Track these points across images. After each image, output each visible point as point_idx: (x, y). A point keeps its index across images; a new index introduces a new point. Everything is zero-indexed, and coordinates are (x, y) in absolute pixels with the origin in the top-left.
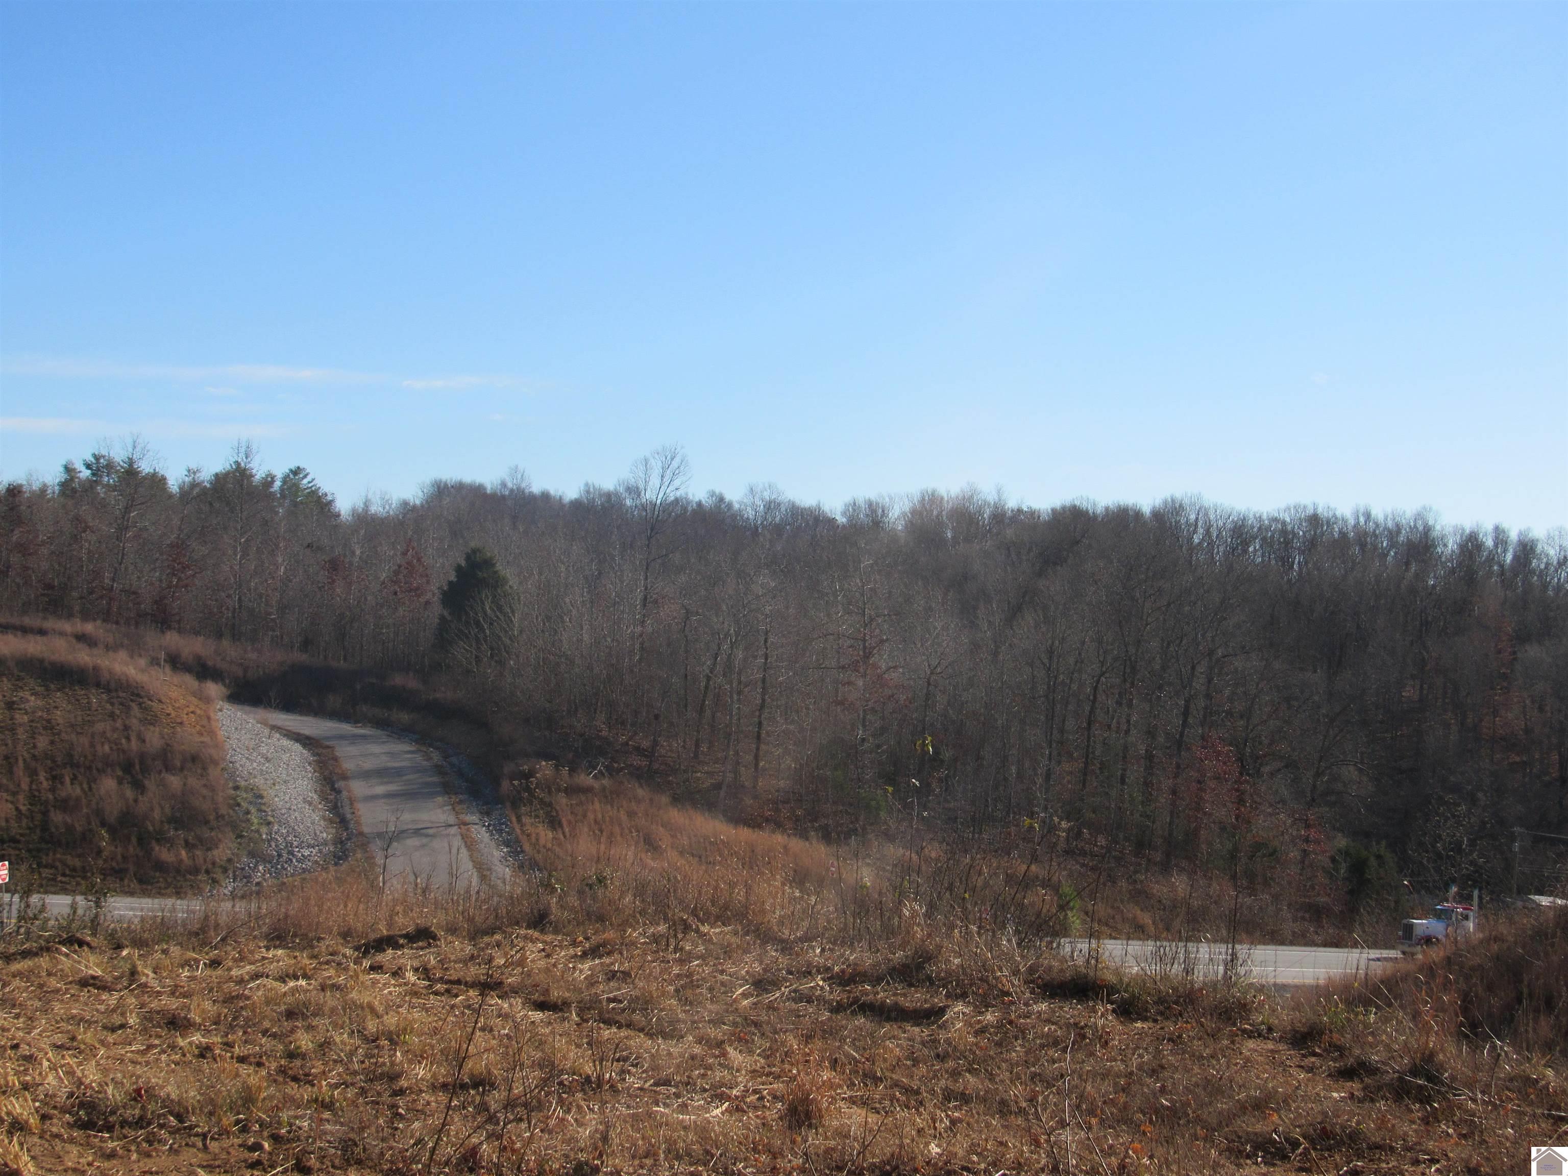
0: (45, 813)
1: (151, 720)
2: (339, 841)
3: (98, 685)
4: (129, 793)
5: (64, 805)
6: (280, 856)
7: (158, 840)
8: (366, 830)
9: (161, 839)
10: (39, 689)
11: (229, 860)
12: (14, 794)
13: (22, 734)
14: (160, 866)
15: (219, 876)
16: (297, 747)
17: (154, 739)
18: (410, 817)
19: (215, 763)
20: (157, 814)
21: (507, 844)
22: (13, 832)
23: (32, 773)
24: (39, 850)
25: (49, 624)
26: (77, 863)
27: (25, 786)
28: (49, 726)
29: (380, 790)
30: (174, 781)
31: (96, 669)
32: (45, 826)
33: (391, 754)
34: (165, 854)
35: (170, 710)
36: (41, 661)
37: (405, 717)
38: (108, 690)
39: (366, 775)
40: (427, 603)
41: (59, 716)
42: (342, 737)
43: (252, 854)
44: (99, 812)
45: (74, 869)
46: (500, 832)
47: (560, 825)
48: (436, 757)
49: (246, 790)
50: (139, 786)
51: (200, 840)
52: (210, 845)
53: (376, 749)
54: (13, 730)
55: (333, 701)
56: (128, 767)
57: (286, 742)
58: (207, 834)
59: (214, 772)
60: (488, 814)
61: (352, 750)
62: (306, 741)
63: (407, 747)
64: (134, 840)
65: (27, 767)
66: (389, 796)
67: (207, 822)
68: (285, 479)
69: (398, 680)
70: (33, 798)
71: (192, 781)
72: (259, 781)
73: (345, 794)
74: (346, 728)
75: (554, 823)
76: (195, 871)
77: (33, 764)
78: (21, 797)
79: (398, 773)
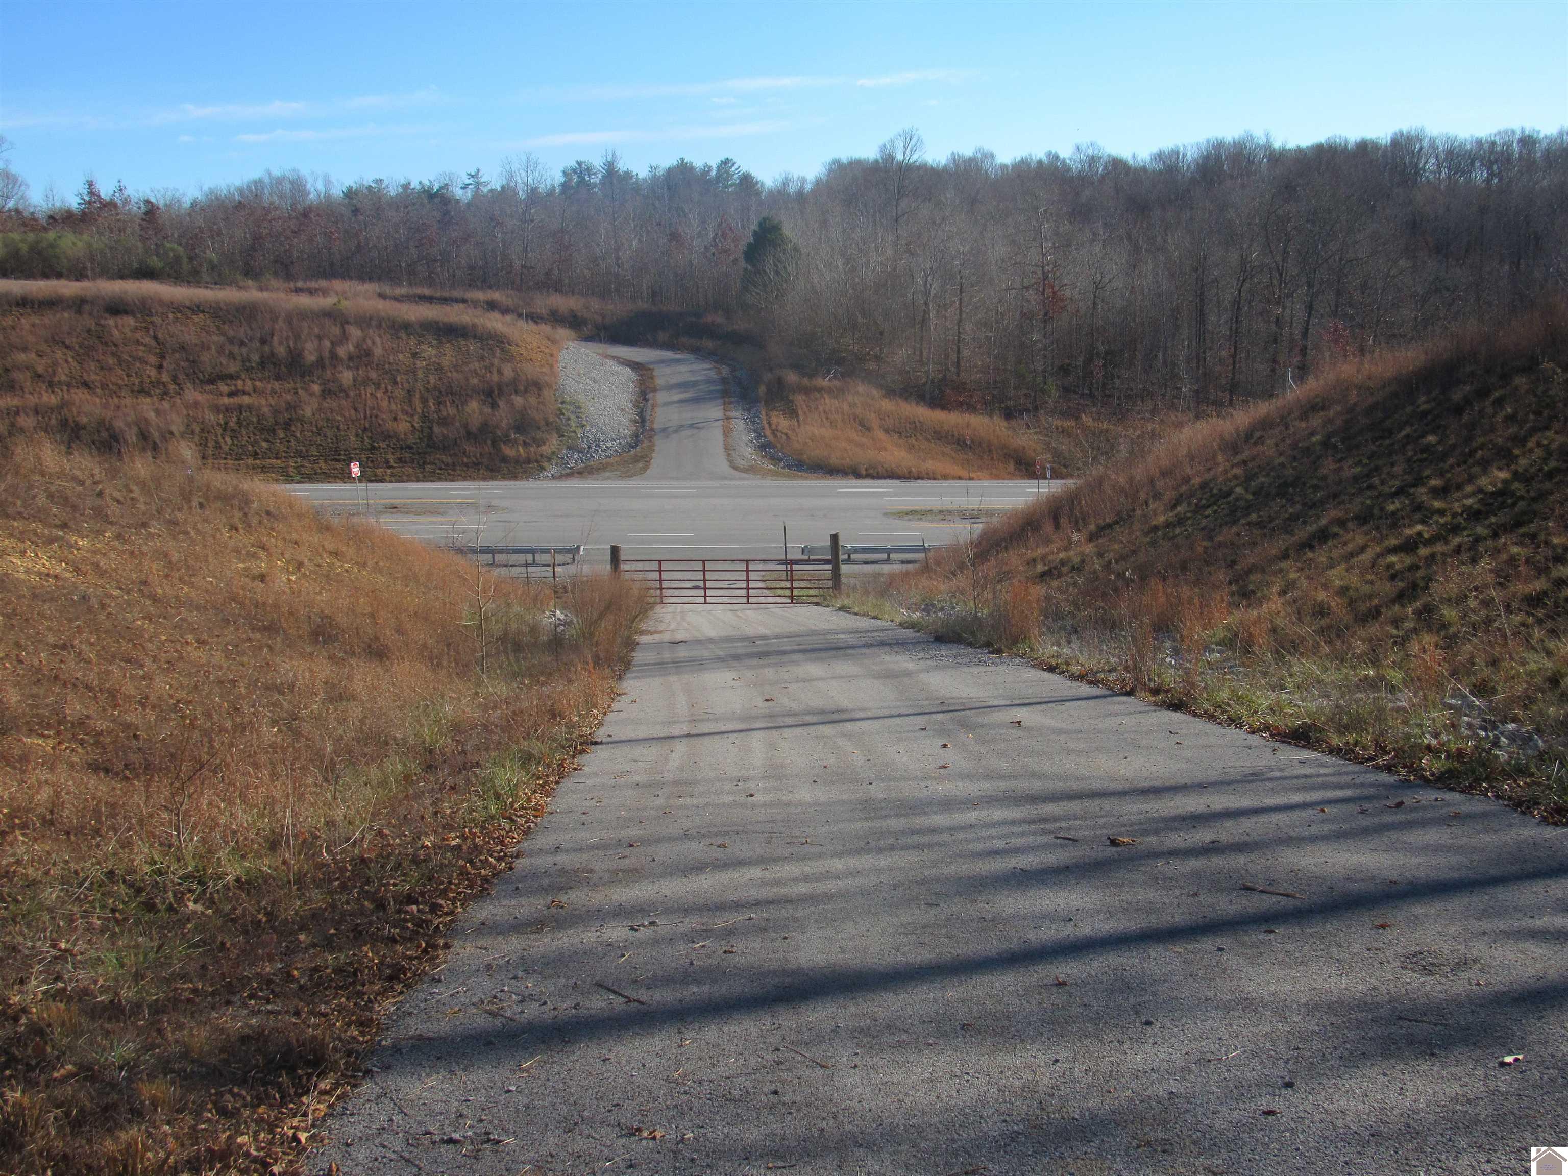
0: (431, 428)
1: (509, 358)
2: (636, 436)
3: (475, 337)
4: (487, 410)
5: (444, 422)
6: (589, 447)
7: (504, 443)
8: (655, 426)
9: (507, 440)
10: (434, 342)
11: (553, 453)
12: (412, 416)
13: (420, 374)
14: (505, 460)
15: (545, 464)
16: (628, 370)
17: (508, 372)
18: (689, 414)
19: (549, 386)
20: (504, 424)
21: (755, 431)
22: (409, 442)
23: (424, 401)
24: (425, 453)
25: (469, 295)
26: (449, 460)
27: (419, 410)
28: (439, 368)
29: (676, 397)
30: (518, 401)
31: (474, 326)
32: (430, 437)
33: (692, 372)
34: (509, 451)
35: (523, 352)
36: (437, 323)
37: (709, 344)
38: (481, 339)
39: (671, 387)
40: (736, 260)
41: (446, 362)
42: (662, 362)
43: (569, 448)
44: (466, 426)
45: (447, 465)
46: (753, 422)
47: (797, 416)
48: (725, 370)
49: (570, 403)
50: (494, 405)
51: (534, 439)
52: (540, 443)
53: (683, 368)
54: (414, 372)
55: (662, 336)
56: (489, 393)
57: (618, 368)
58: (539, 435)
59: (546, 392)
60: (749, 410)
61: (667, 370)
62: (635, 366)
63: (708, 366)
64: (489, 442)
65: (422, 397)
66: (681, 401)
67: (539, 428)
68: (719, 168)
69: (709, 318)
70: (424, 418)
71: (533, 400)
72: (581, 398)
73: (651, 402)
74: (669, 355)
75: (792, 413)
76: (528, 461)
77: (426, 394)
78: (416, 418)
79: (694, 384)
